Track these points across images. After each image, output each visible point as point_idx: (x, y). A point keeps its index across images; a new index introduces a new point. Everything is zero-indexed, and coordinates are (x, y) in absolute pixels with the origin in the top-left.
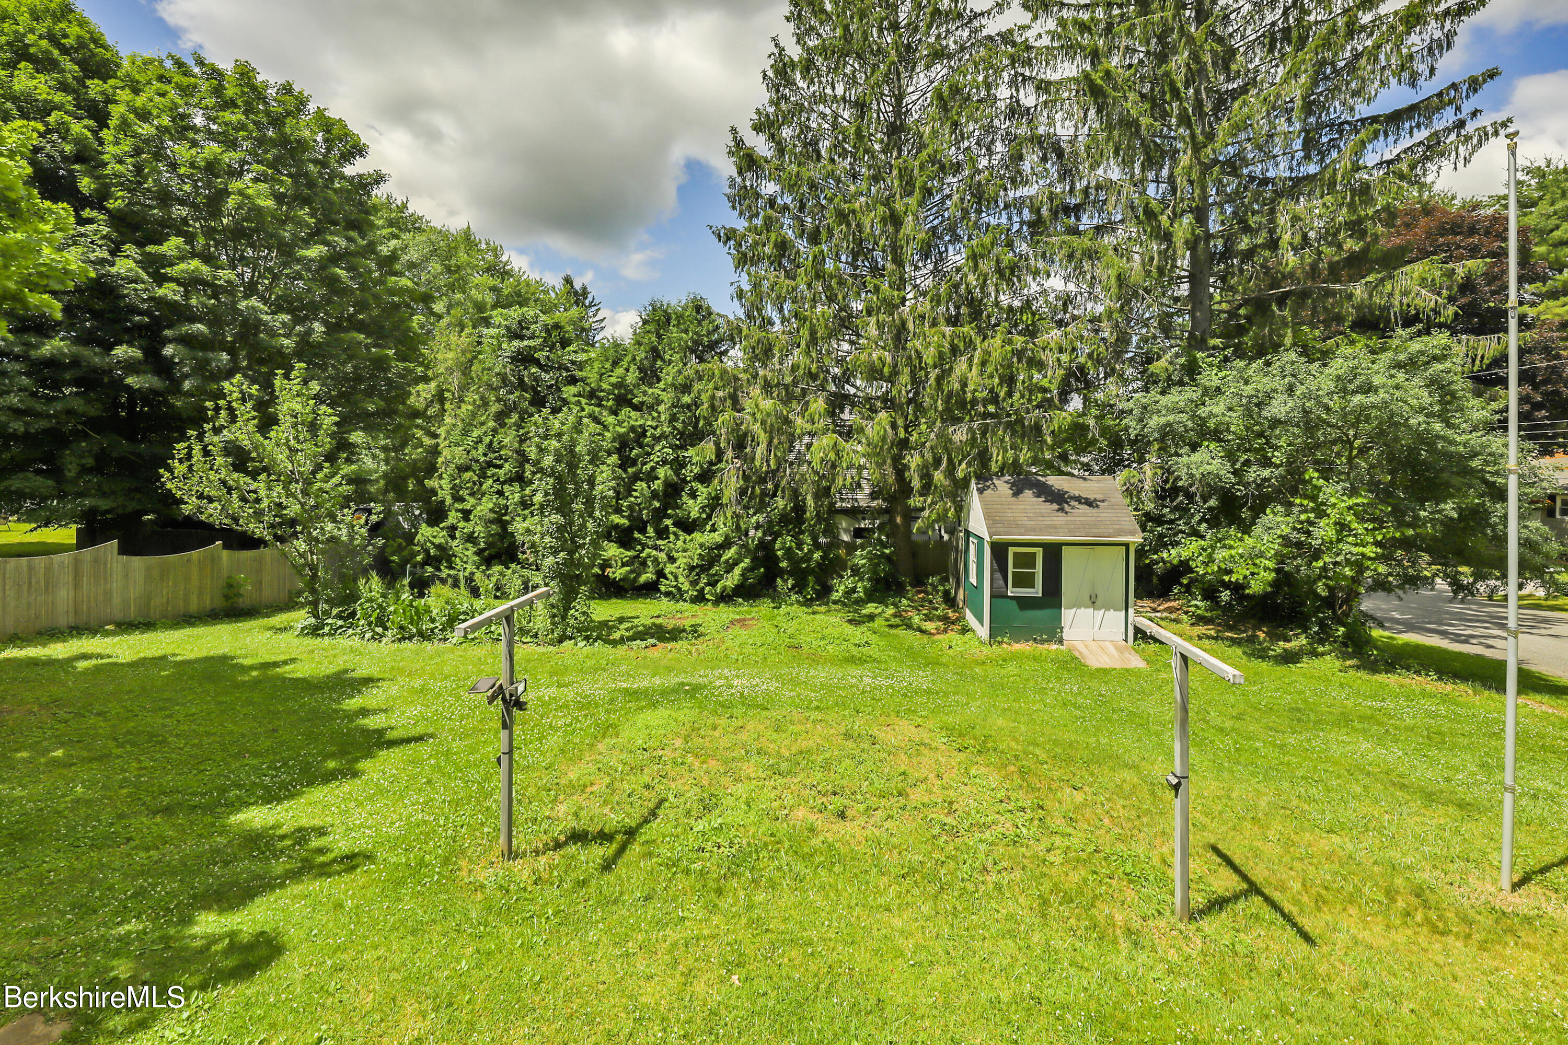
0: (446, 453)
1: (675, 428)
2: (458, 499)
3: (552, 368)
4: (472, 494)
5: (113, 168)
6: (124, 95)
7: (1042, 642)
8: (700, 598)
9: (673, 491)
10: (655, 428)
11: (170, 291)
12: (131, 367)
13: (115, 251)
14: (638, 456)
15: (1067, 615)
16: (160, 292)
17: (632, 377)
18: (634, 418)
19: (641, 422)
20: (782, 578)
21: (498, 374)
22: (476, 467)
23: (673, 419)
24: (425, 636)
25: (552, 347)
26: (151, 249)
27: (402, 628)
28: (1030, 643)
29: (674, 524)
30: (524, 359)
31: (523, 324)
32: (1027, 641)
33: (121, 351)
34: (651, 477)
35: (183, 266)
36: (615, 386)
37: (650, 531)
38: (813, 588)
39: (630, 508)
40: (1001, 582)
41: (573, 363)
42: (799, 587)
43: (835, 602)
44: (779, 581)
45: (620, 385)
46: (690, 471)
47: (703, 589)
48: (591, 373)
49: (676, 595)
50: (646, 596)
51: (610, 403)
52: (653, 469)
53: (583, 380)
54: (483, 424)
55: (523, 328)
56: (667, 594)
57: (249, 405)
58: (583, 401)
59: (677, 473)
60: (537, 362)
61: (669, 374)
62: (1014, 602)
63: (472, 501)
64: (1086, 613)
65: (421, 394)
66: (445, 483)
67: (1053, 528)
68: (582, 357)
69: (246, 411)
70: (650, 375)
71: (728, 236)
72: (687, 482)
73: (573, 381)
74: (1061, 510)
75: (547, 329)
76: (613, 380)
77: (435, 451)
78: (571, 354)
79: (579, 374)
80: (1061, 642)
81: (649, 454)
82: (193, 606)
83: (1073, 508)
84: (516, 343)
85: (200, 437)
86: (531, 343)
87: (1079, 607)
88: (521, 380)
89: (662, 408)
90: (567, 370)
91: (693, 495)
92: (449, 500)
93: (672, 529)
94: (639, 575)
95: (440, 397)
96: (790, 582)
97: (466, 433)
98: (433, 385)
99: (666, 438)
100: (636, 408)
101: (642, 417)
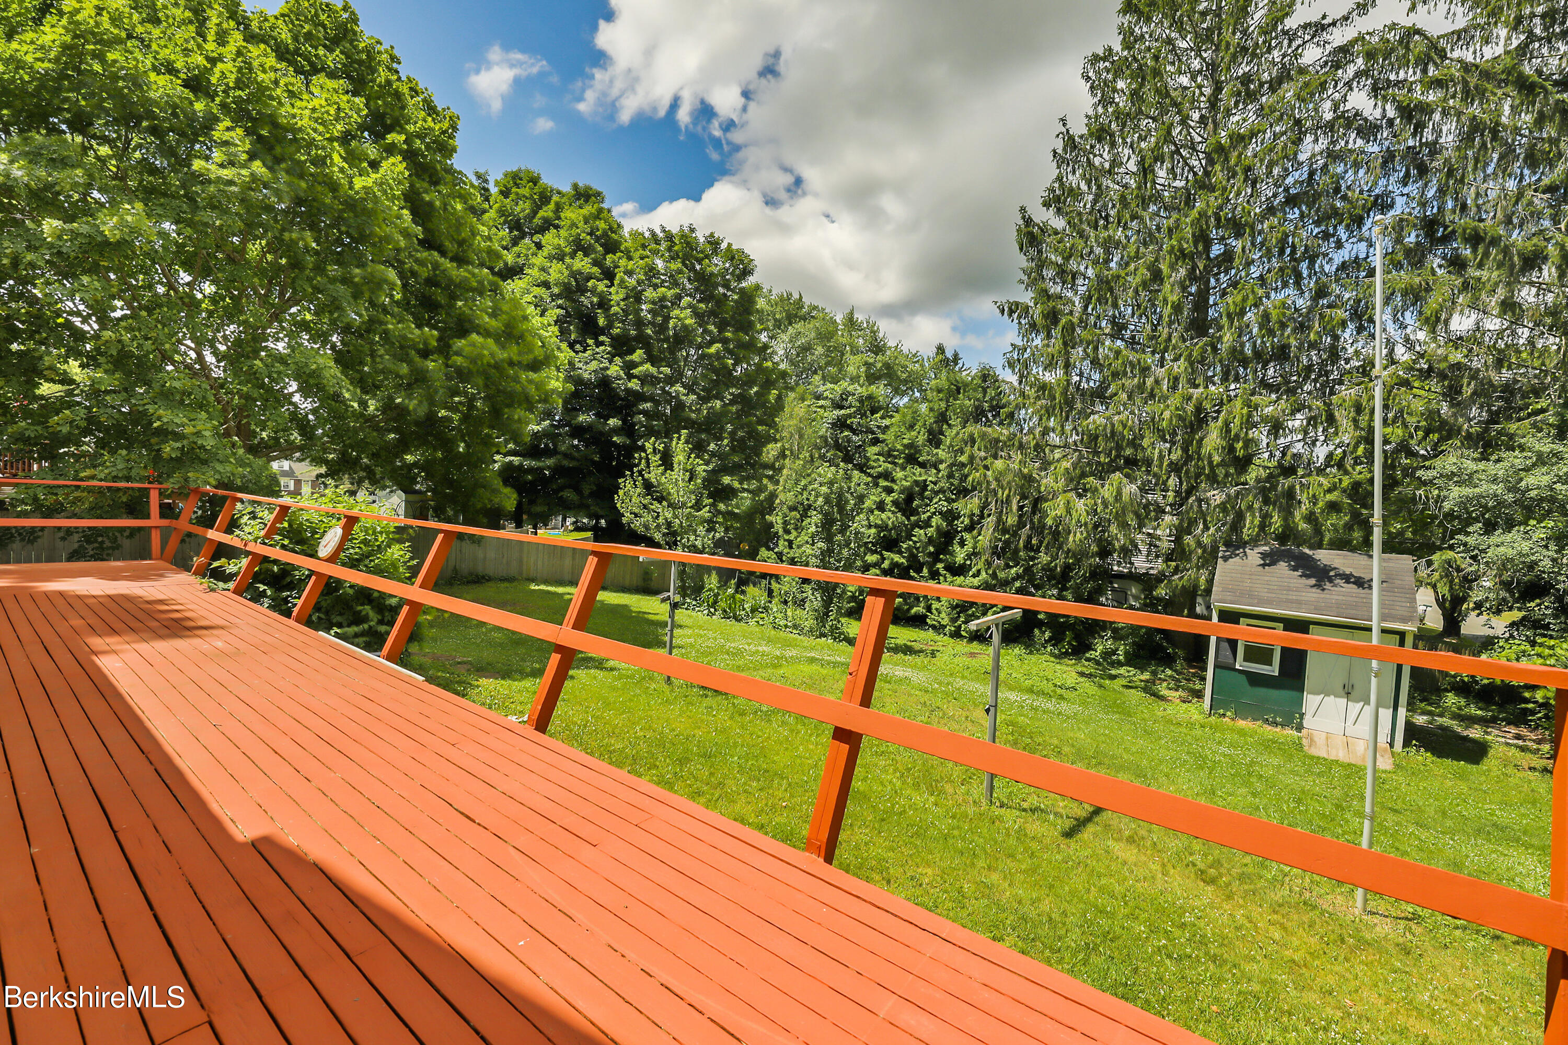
0: (782, 497)
1: (952, 484)
2: (788, 532)
3: (862, 432)
4: (796, 529)
5: (615, 309)
6: (623, 262)
7: (1276, 724)
8: (956, 634)
9: (945, 540)
10: (935, 483)
11: (634, 385)
12: (616, 431)
13: (611, 362)
14: (918, 506)
15: (1311, 701)
16: (630, 385)
17: (922, 439)
18: (918, 474)
19: (923, 478)
20: (1040, 629)
21: (821, 437)
22: (800, 508)
23: (950, 476)
24: (738, 619)
25: (863, 415)
26: (628, 358)
27: (725, 611)
28: (1259, 723)
29: (945, 568)
30: (841, 424)
31: (845, 395)
32: (1255, 720)
33: (612, 422)
34: (927, 524)
35: (640, 368)
36: (906, 446)
37: (925, 571)
38: (1069, 643)
39: (909, 549)
40: (1229, 653)
41: (879, 427)
42: (1056, 640)
43: (1088, 660)
44: (1036, 631)
45: (910, 446)
46: (961, 524)
47: (960, 626)
48: (889, 437)
49: (938, 628)
50: (916, 626)
51: (901, 461)
52: (930, 518)
53: (883, 441)
54: (809, 475)
55: (843, 399)
56: (934, 627)
57: (658, 456)
58: (882, 459)
59: (950, 523)
60: (850, 428)
61: (949, 436)
62: (1243, 678)
63: (794, 533)
64: (1335, 703)
65: (770, 451)
66: (779, 520)
67: (1299, 604)
68: (887, 422)
69: (655, 459)
70: (935, 439)
71: (1013, 309)
72: (958, 532)
73: (876, 441)
74: (1318, 586)
75: (861, 400)
76: (906, 442)
77: (773, 496)
78: (876, 421)
79: (881, 436)
80: (1300, 728)
81: (927, 505)
82: (627, 583)
83: (1335, 586)
84: (837, 412)
85: (632, 476)
86: (848, 411)
87: (1327, 694)
88: (836, 441)
89: (942, 467)
90: (873, 433)
91: (962, 543)
92: (781, 532)
93: (943, 572)
94: (911, 608)
95: (782, 455)
96: (1047, 635)
97: (796, 483)
98: (779, 445)
99: (944, 492)
100: (923, 465)
101: (926, 473)
